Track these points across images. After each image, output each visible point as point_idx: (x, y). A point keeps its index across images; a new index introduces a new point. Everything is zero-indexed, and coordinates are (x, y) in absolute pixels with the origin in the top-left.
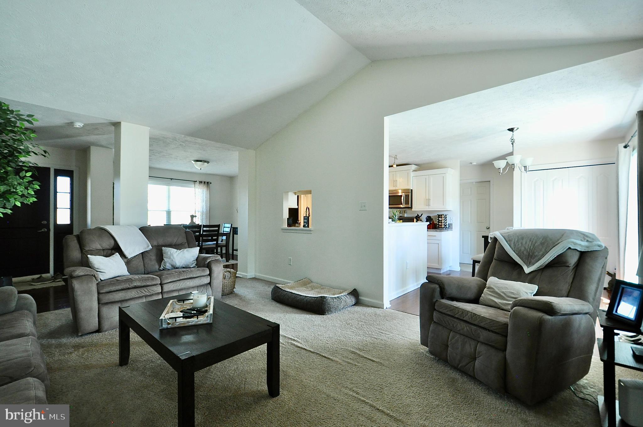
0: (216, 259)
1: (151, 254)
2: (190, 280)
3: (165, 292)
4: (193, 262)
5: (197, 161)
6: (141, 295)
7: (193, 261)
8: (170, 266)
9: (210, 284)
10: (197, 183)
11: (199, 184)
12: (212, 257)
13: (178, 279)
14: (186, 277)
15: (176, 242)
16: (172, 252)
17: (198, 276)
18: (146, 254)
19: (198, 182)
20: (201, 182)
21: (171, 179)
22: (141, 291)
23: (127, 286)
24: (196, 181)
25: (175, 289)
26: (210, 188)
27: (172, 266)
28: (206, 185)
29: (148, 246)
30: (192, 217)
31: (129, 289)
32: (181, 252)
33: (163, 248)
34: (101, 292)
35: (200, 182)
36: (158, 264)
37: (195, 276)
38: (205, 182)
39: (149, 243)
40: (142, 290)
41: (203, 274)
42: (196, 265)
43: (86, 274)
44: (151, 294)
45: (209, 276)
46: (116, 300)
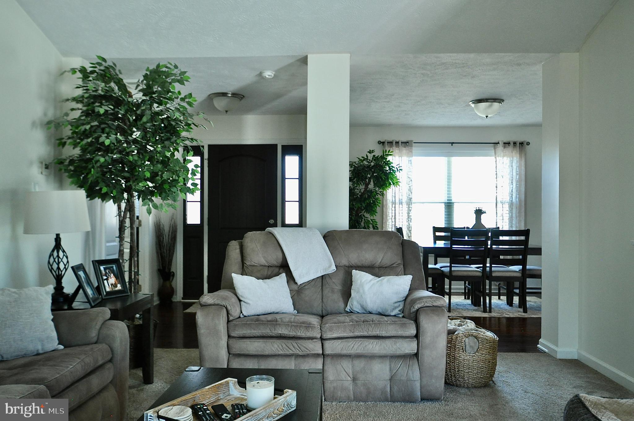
0: (435, 304)
1: (334, 280)
2: (375, 341)
3: (328, 355)
4: (397, 305)
5: (480, 101)
6: (287, 353)
7: (396, 303)
8: (360, 307)
9: (416, 355)
10: (500, 147)
11: (505, 147)
12: (424, 300)
13: (351, 334)
14: (365, 334)
15: (381, 262)
16: (363, 281)
17: (392, 335)
18: (328, 279)
19: (501, 143)
20: (507, 144)
21: (452, 143)
22: (288, 345)
23: (266, 331)
24: (498, 143)
25: (345, 352)
26: (525, 155)
27: (362, 307)
28: (518, 150)
29: (330, 266)
30: (479, 213)
31: (271, 337)
32: (378, 281)
33: (354, 271)
34: (233, 334)
35: (504, 143)
36: (343, 299)
37: (384, 334)
38: (515, 143)
39: (333, 261)
40: (289, 343)
41: (400, 333)
42: (402, 311)
43: (216, 302)
44: (305, 353)
45: (415, 339)
46: (251, 353)
